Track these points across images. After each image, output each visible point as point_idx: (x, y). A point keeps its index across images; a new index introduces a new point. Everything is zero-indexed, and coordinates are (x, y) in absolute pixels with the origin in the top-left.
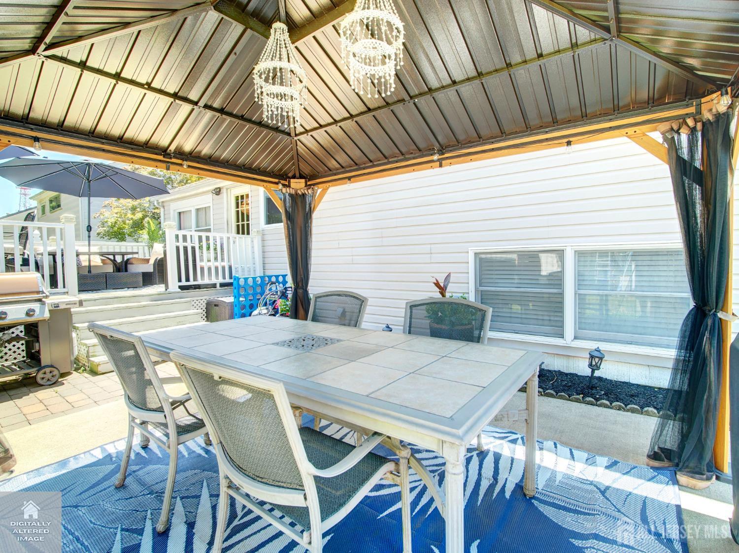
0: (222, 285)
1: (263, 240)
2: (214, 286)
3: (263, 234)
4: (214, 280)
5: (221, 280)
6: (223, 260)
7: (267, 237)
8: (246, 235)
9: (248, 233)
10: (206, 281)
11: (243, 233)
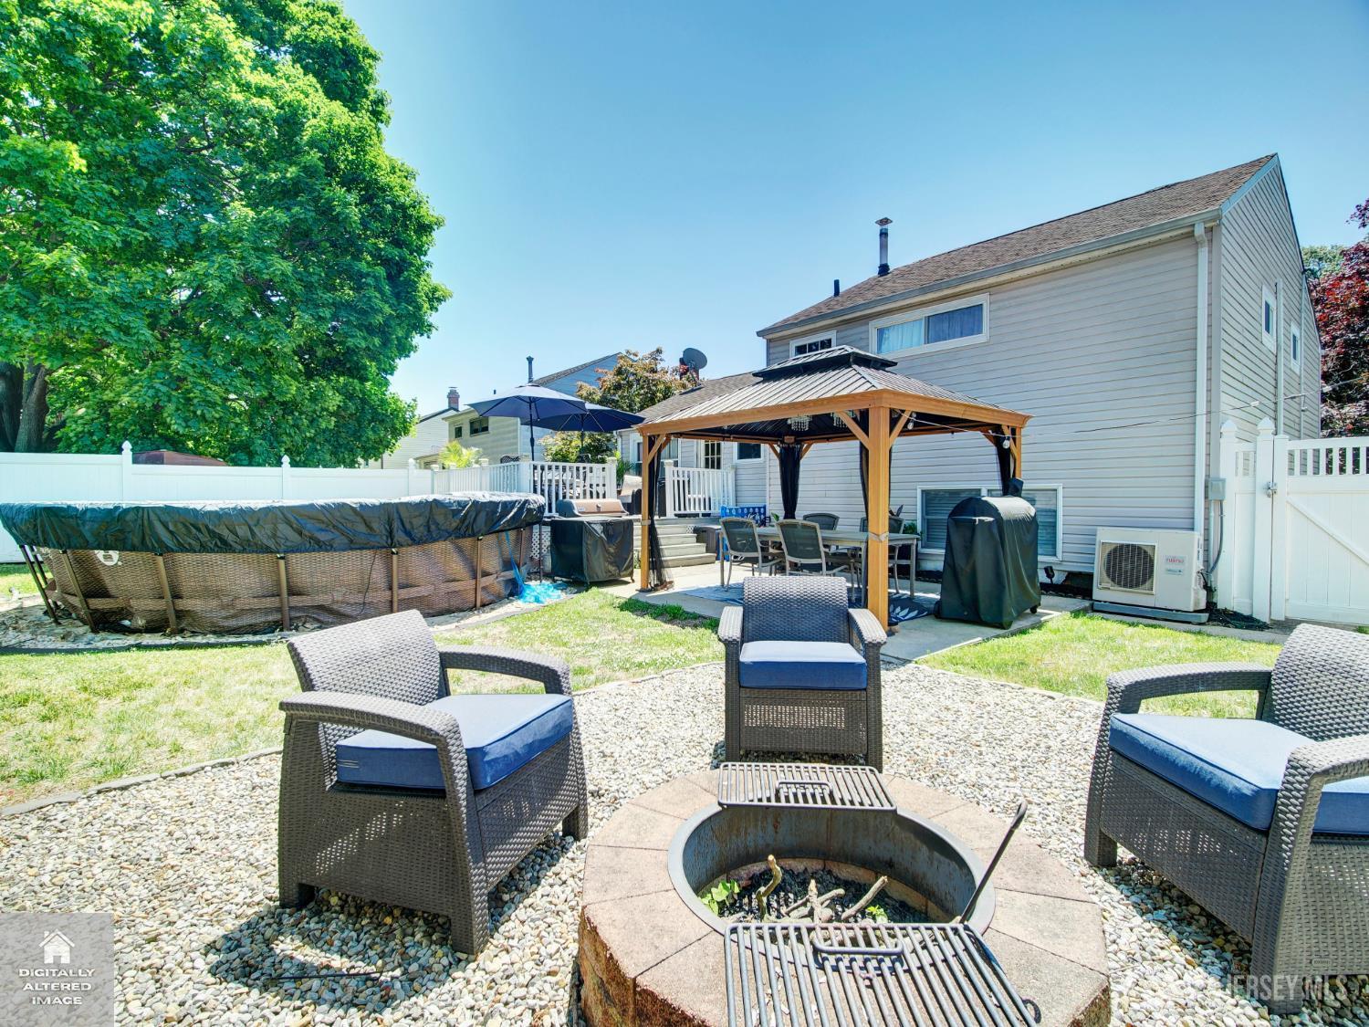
0: (704, 515)
1: (736, 475)
2: (697, 515)
3: (736, 469)
4: (697, 511)
5: (703, 511)
6: (699, 493)
7: (740, 471)
8: (716, 470)
9: (719, 467)
10: (692, 511)
11: (713, 467)
